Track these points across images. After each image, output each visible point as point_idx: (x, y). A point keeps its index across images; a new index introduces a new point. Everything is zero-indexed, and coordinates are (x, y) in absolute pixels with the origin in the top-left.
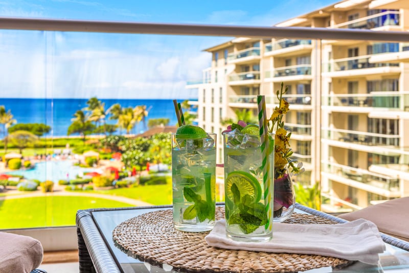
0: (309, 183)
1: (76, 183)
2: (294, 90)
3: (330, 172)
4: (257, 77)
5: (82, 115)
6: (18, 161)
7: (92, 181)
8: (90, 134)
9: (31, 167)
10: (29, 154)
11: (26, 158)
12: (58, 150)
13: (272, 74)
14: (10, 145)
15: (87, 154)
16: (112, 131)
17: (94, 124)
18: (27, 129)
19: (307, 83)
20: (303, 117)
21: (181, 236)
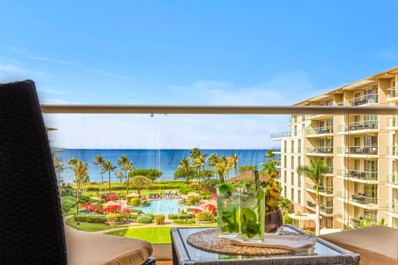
0: (376, 220)
1: (182, 218)
2: (362, 142)
3: (394, 212)
4: (330, 131)
5: (186, 162)
6: (137, 199)
7: (195, 217)
8: (193, 178)
9: (147, 204)
10: (145, 193)
11: (142, 198)
12: (167, 191)
13: (343, 129)
14: (130, 186)
15: (190, 194)
16: (210, 176)
17: (195, 169)
18: (144, 174)
19: (374, 135)
20: (370, 164)
21: (220, 240)
